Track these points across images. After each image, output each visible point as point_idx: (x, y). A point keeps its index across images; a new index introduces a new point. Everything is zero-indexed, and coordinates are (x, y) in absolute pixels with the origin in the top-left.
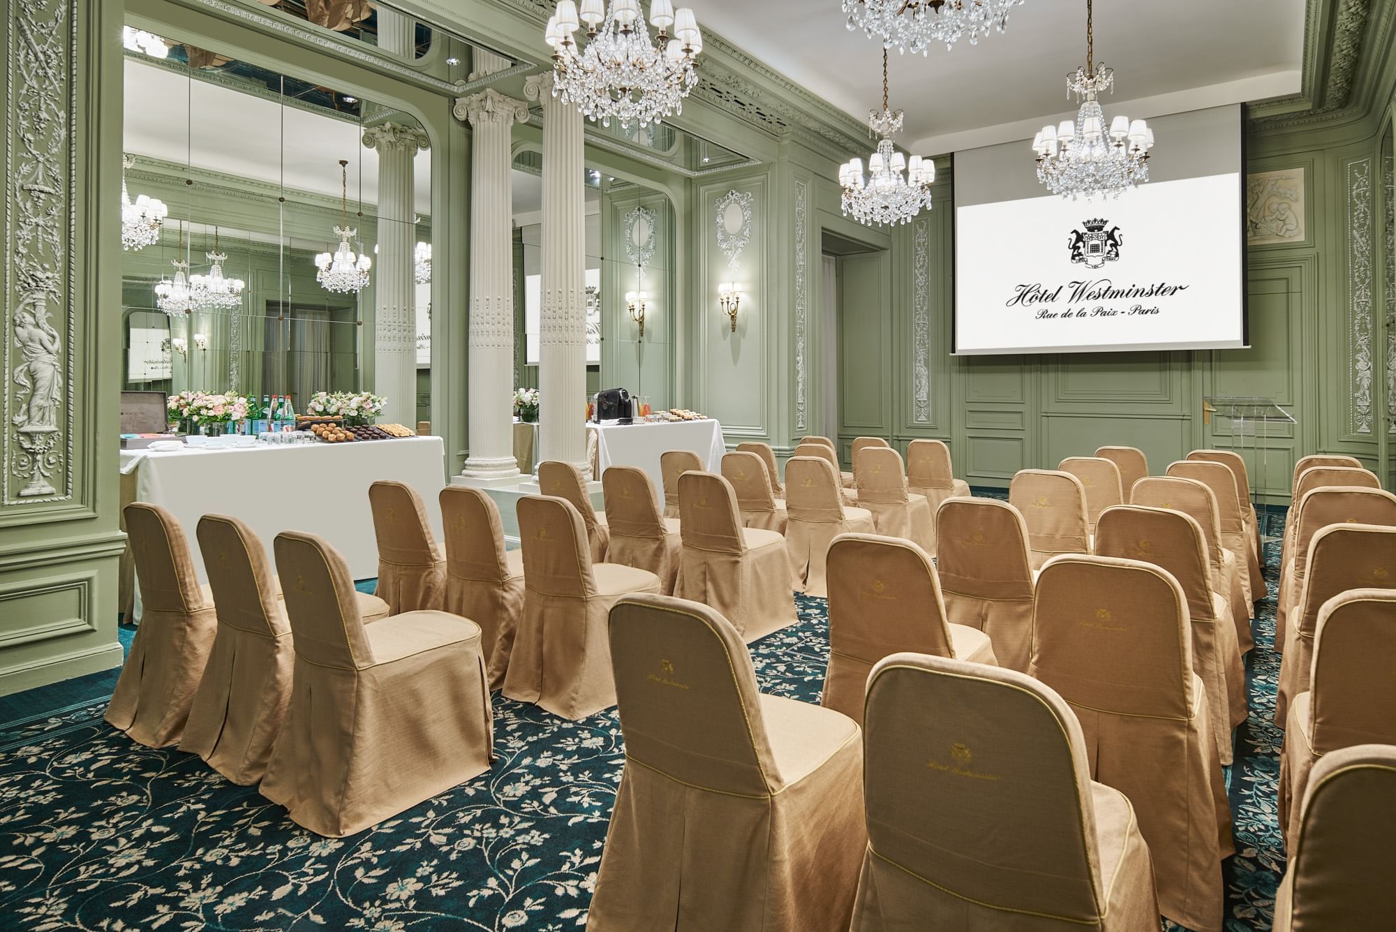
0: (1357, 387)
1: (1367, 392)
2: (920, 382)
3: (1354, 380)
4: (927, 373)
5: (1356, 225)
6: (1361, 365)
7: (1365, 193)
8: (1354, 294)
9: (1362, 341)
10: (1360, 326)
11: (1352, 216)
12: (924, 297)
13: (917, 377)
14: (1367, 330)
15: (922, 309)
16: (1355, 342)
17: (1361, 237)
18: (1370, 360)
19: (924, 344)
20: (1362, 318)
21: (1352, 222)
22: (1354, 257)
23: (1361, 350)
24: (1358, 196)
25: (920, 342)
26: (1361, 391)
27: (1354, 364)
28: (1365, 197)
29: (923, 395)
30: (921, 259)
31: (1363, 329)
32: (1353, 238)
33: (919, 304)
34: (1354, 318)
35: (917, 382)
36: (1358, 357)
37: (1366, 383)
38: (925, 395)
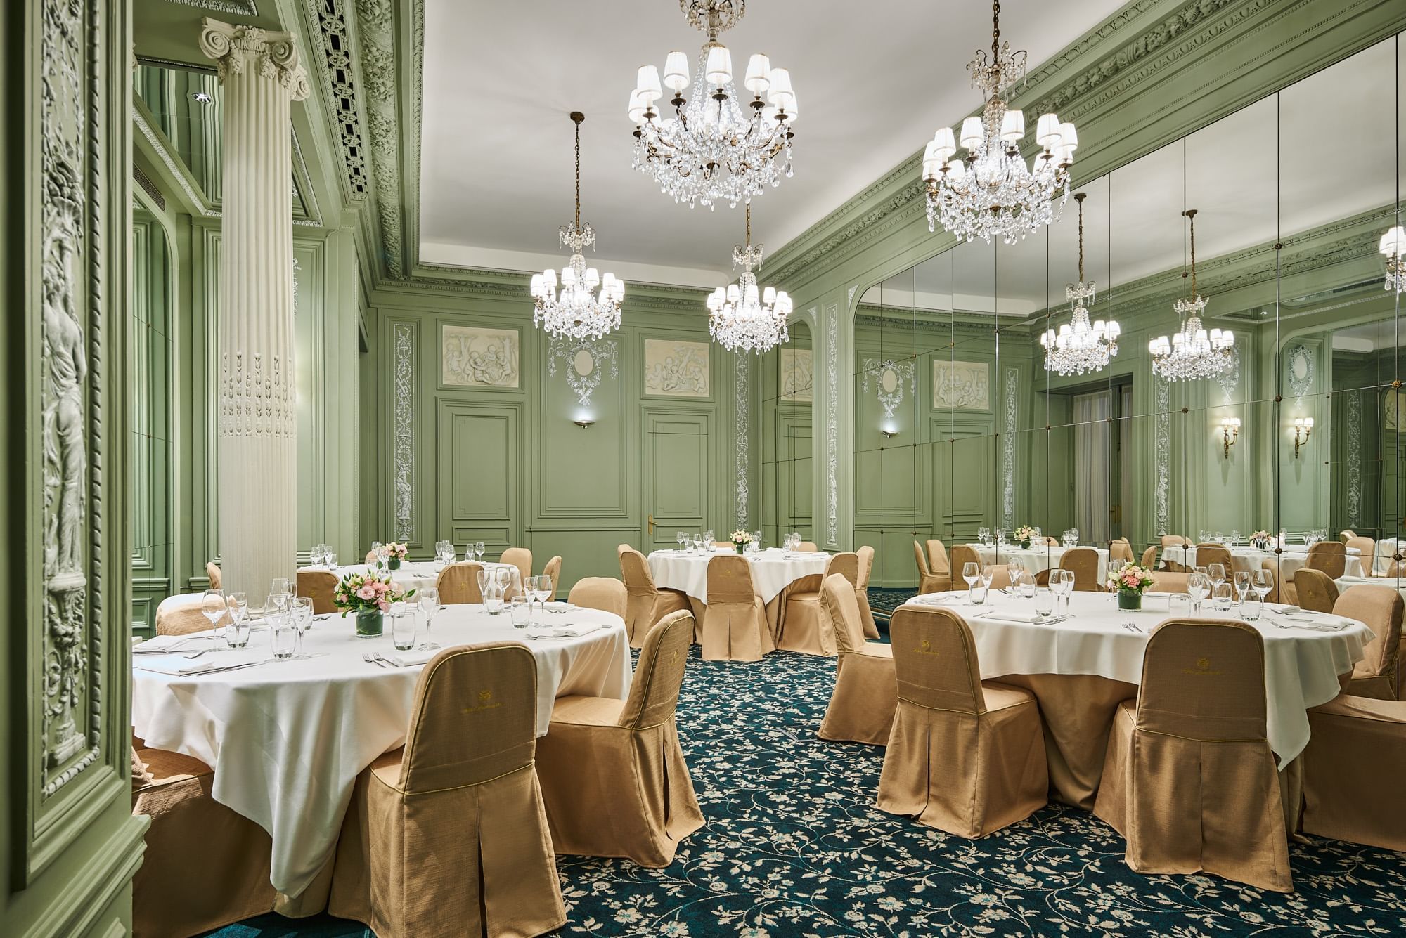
0: (738, 505)
1: (745, 508)
2: (402, 499)
3: (736, 500)
4: (410, 489)
5: (739, 391)
6: (741, 489)
7: (744, 369)
8: (737, 438)
9: (742, 472)
10: (741, 462)
11: (736, 384)
12: (406, 409)
13: (398, 493)
14: (745, 464)
15: (404, 421)
16: (737, 472)
17: (742, 399)
18: (747, 485)
19: (407, 459)
20: (742, 456)
21: (736, 388)
22: (737, 412)
23: (741, 478)
24: (740, 369)
25: (402, 456)
26: (741, 507)
27: (736, 488)
28: (744, 371)
29: (405, 513)
30: (404, 368)
31: (743, 464)
32: (737, 399)
33: (401, 416)
34: (737, 456)
35: (399, 499)
36: (739, 483)
37: (744, 501)
38: (408, 513)
